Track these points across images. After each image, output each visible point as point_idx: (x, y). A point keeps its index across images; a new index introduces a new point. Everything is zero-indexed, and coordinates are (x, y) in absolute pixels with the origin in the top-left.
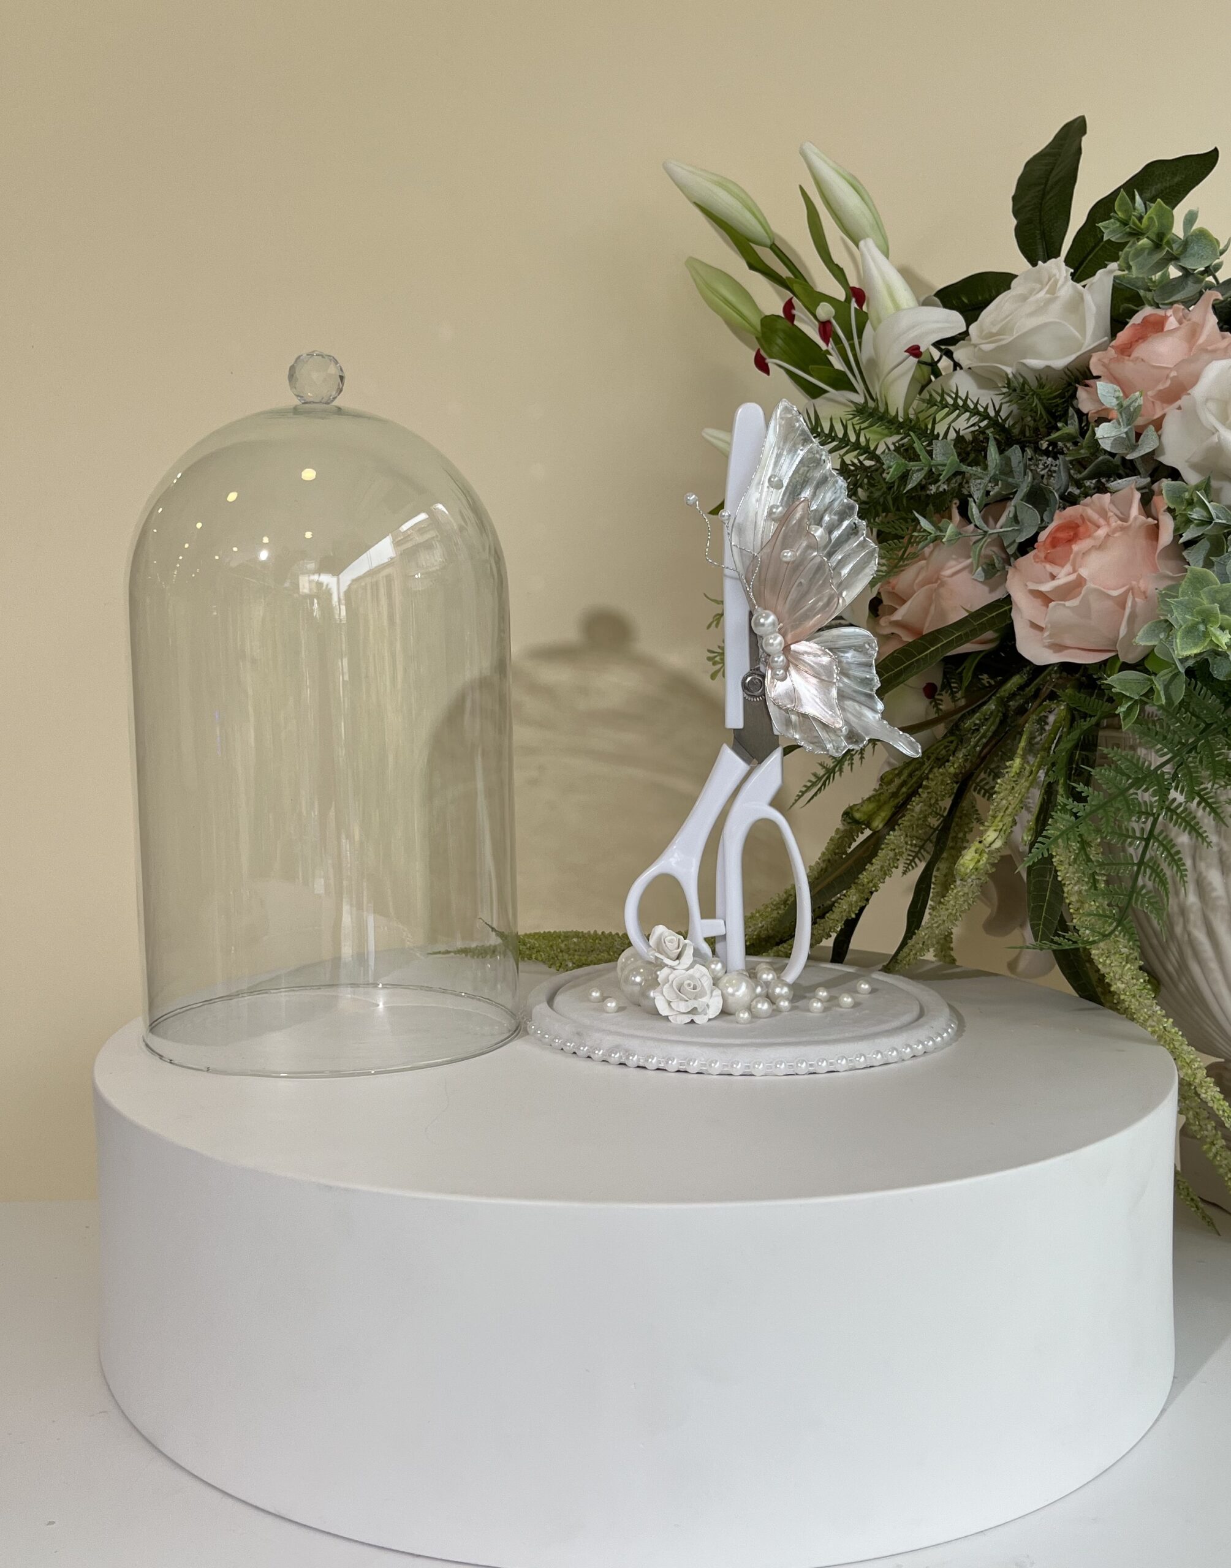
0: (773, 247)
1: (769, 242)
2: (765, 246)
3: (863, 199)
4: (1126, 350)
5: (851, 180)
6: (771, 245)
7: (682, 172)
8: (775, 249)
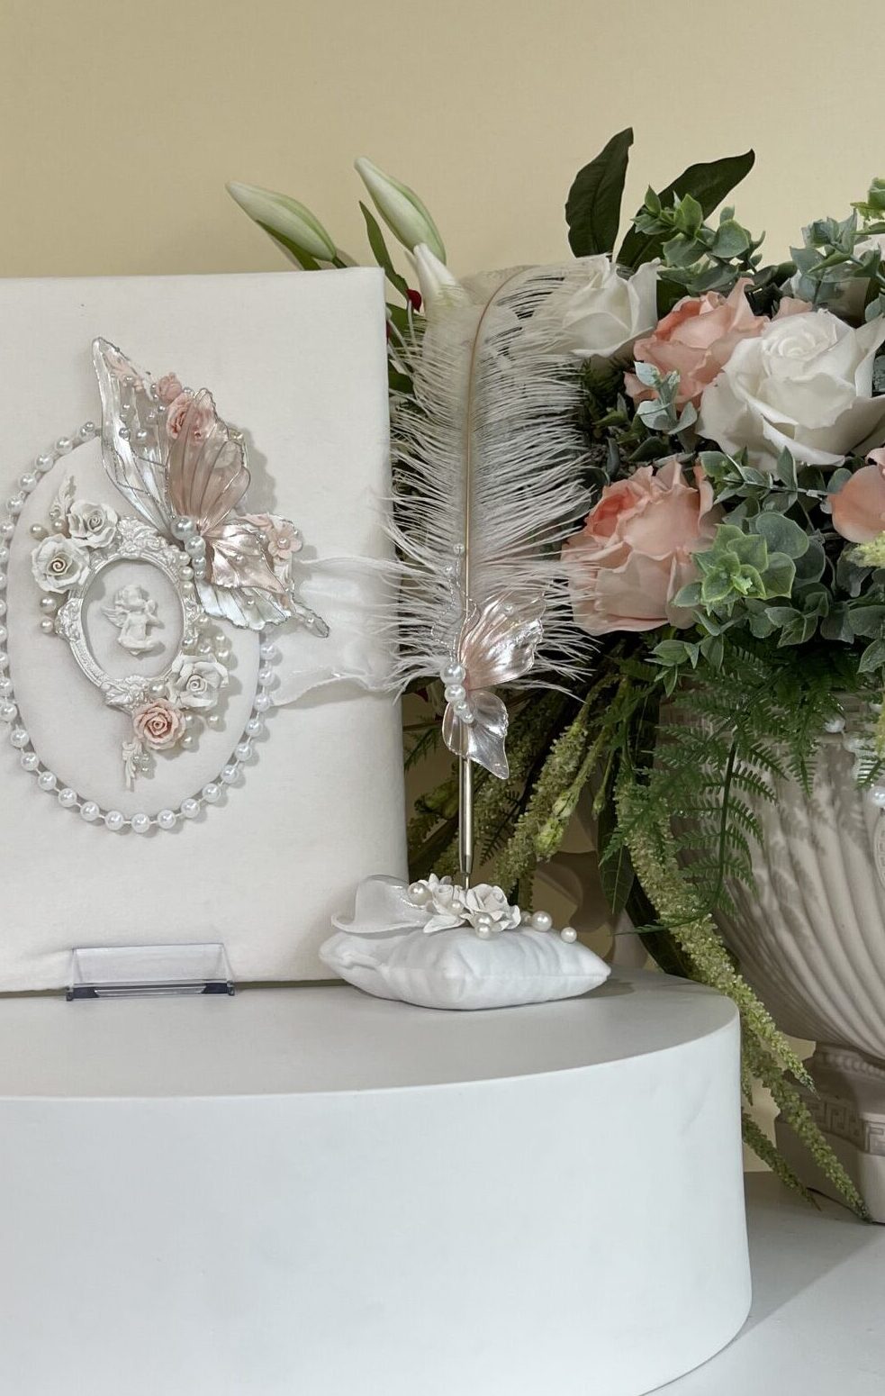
1: (331, 257)
2: (328, 260)
3: (418, 209)
4: (665, 335)
5: (404, 190)
6: (334, 259)
7: (245, 192)
8: (337, 262)
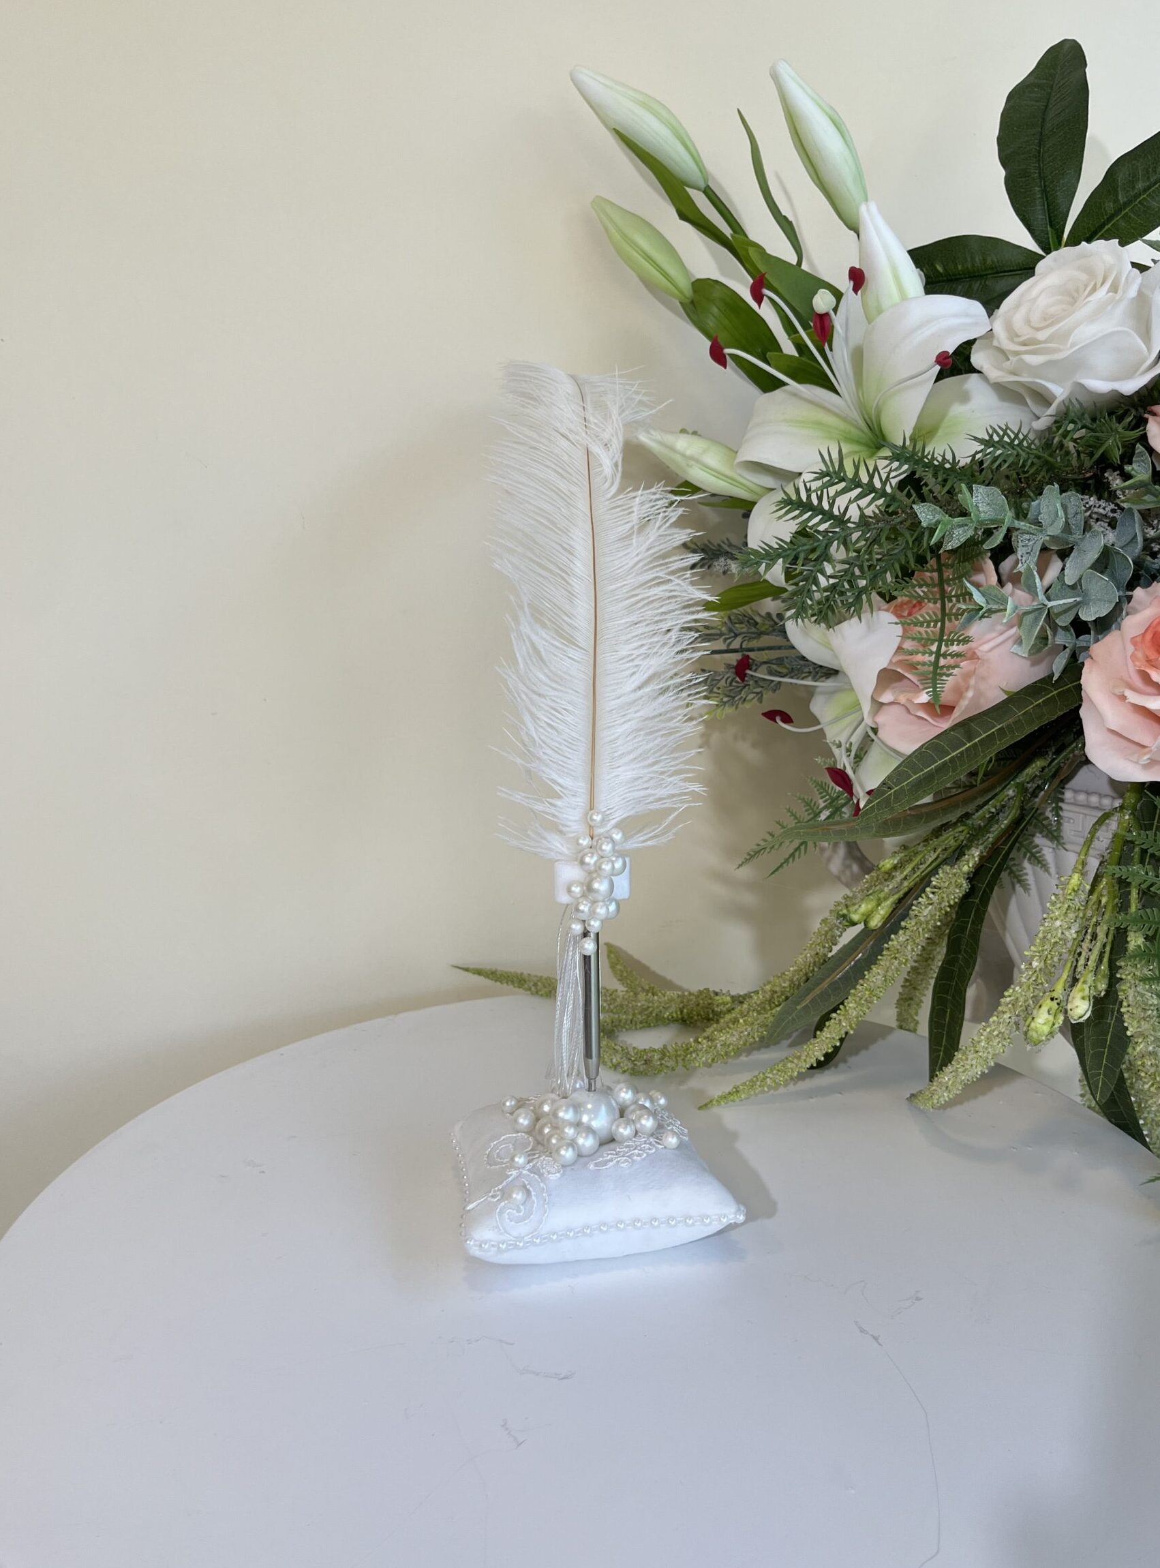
0: (708, 191)
1: (703, 185)
2: (698, 189)
6: (705, 188)
8: (709, 193)
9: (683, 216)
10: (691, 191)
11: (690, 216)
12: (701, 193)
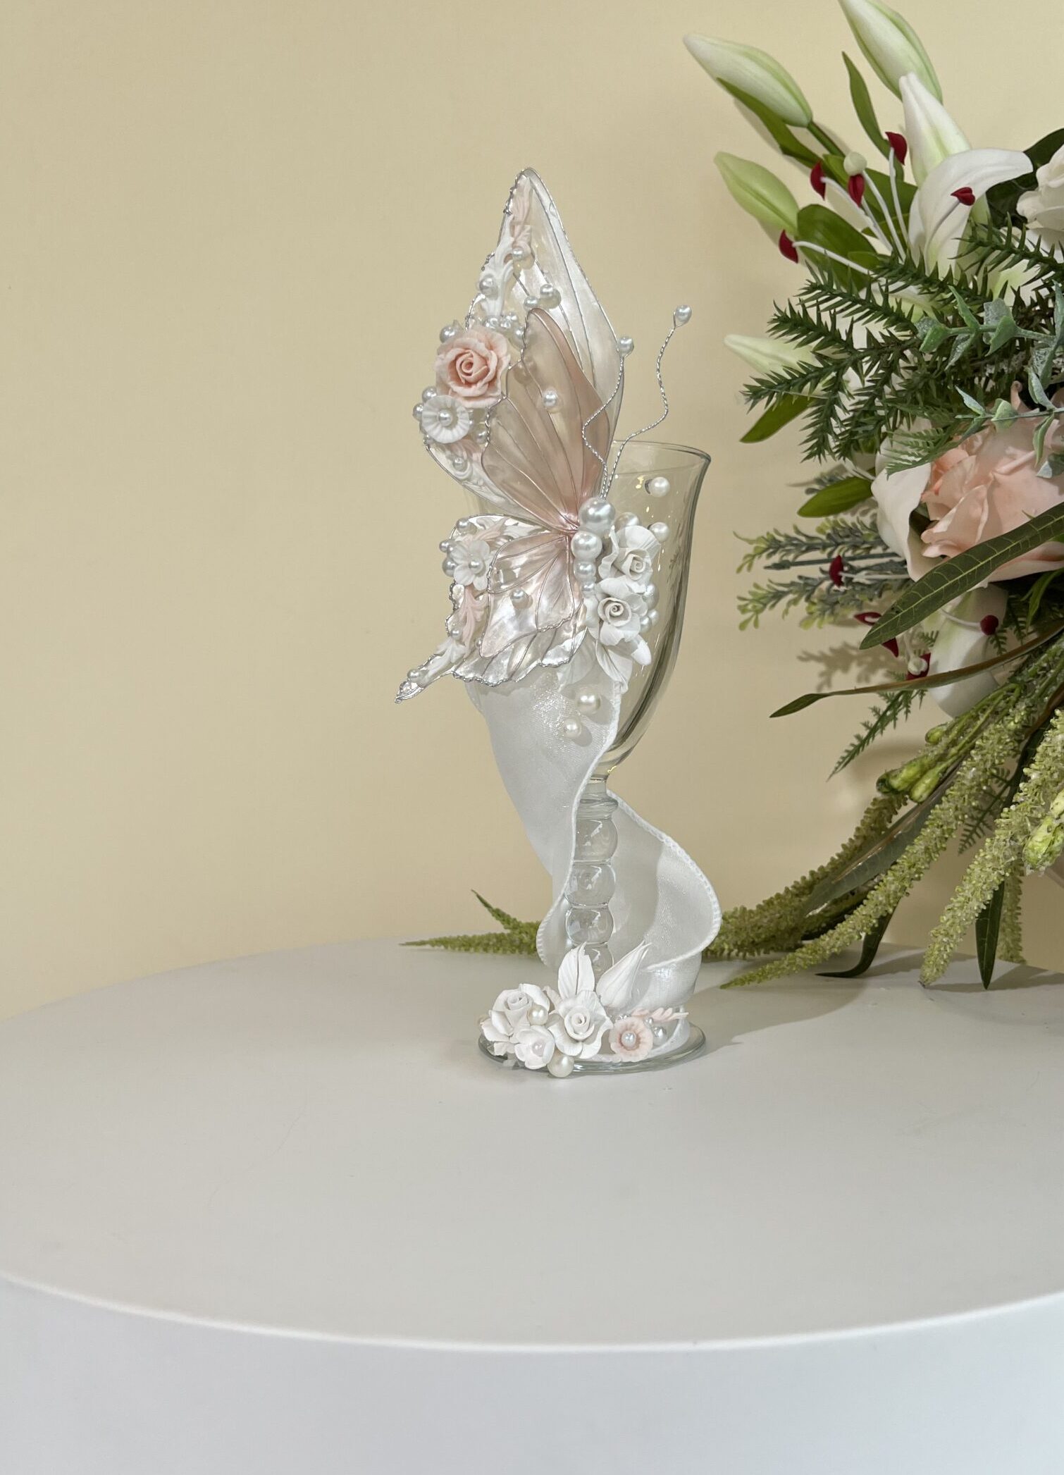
0: (811, 126)
1: (805, 121)
2: (801, 125)
3: (909, 40)
5: (893, 16)
6: (809, 124)
7: (704, 45)
8: (813, 128)
9: (786, 151)
10: (792, 129)
11: (793, 149)
12: (806, 130)
